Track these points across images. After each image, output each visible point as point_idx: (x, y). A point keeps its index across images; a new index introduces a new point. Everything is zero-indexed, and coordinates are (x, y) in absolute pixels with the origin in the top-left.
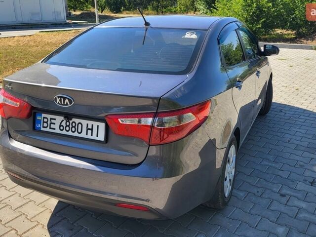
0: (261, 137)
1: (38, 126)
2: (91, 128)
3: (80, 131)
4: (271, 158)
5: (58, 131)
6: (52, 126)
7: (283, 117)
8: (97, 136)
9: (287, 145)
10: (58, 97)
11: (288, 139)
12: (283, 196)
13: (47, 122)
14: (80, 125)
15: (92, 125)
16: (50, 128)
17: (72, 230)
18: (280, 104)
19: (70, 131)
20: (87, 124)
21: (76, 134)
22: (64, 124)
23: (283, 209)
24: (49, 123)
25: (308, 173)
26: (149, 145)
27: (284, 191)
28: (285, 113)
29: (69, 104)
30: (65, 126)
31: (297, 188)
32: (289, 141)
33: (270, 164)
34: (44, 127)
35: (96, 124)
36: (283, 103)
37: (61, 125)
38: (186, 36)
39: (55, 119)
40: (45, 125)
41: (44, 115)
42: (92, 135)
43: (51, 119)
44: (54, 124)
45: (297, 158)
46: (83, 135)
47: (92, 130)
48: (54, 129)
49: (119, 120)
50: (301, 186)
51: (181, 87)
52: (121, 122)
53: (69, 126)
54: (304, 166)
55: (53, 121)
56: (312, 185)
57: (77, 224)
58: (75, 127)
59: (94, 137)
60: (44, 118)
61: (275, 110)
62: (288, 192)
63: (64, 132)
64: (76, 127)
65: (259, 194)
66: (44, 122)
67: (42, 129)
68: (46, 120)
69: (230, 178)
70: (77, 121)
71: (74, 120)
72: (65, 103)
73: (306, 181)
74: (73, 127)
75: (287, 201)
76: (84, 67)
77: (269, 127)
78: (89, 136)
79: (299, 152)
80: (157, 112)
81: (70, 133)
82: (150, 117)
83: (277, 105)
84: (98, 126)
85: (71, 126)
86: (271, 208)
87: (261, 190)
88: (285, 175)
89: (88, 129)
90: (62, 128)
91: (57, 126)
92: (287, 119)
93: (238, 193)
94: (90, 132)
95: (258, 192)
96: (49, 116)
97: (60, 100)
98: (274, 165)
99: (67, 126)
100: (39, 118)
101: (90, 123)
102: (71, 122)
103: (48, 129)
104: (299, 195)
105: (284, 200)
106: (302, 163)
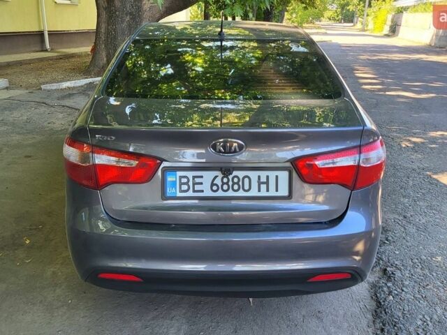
1: (170, 192)
3: (247, 187)
5: (208, 193)
6: (197, 187)
8: (277, 191)
10: (221, 142)
13: (187, 183)
14: (246, 180)
15: (268, 177)
16: (194, 191)
19: (231, 190)
20: (259, 176)
21: (241, 193)
22: (218, 182)
24: (191, 184)
26: (352, 191)
29: (238, 150)
30: (220, 185)
34: (181, 191)
35: (272, 174)
37: (213, 184)
39: (202, 177)
40: (184, 187)
41: (180, 173)
42: (268, 191)
43: (194, 177)
44: (201, 183)
46: (253, 193)
47: (267, 183)
48: (202, 191)
53: (227, 183)
55: (197, 180)
58: (238, 183)
59: (272, 193)
60: (181, 177)
63: (220, 193)
64: (241, 183)
66: (181, 184)
67: (179, 194)
68: (184, 180)
70: (241, 174)
71: (235, 173)
72: (232, 150)
74: (234, 183)
78: (264, 193)
80: (360, 147)
81: (230, 193)
84: (277, 177)
85: (230, 183)
89: (260, 183)
90: (215, 188)
91: (206, 187)
94: (263, 187)
96: (190, 174)
97: (224, 146)
99: (223, 184)
100: (171, 179)
101: (263, 174)
102: (230, 177)
103: (190, 194)
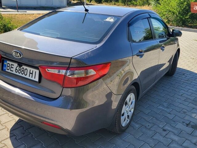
0: (164, 90)
1: (4, 68)
2: (32, 73)
3: (26, 74)
4: (165, 104)
5: (14, 72)
6: (12, 69)
7: (184, 79)
8: (35, 78)
9: (179, 97)
10: (14, 52)
11: (182, 94)
12: (165, 130)
13: (9, 67)
14: (26, 70)
15: (33, 71)
16: (11, 70)
17: (23, 134)
18: (185, 70)
19: (21, 73)
20: (30, 70)
21: (23, 76)
22: (18, 68)
23: (161, 139)
24: (10, 67)
25: (187, 118)
26: (63, 87)
27: (166, 128)
28: (186, 76)
30: (18, 70)
31: (176, 127)
32: (182, 95)
33: (164, 109)
34: (7, 69)
35: (35, 70)
36: (187, 69)
37: (16, 69)
38: (107, 20)
39: (13, 65)
40: (8, 68)
41: (8, 62)
42: (32, 77)
43: (12, 65)
44: (13, 68)
45: (183, 107)
46: (27, 77)
47: (32, 74)
48: (13, 71)
49: (46, 69)
50: (180, 126)
51: (89, 52)
52: (47, 71)
53: (20, 70)
54: (186, 112)
55: (12, 66)
56: (187, 126)
57: (28, 131)
58: (23, 71)
59: (33, 79)
60: (8, 64)
61: (180, 73)
62: (169, 129)
63: (17, 74)
64: (24, 71)
65: (149, 127)
66: (8, 66)
67: (7, 70)
68: (9, 65)
69: (128, 114)
70: (25, 67)
71: (23, 67)
72: (18, 56)
73: (183, 122)
74: (22, 71)
75: (166, 135)
76: (39, 34)
77: (171, 84)
78: (30, 78)
79: (187, 103)
80: (69, 66)
81: (20, 75)
82: (64, 69)
83: (182, 70)
84: (36, 72)
85: (21, 70)
86: (153, 138)
87: (151, 125)
88: (171, 117)
89: (30, 73)
90: (16, 71)
91: (14, 69)
92: (186, 80)
93: (135, 125)
95: (149, 126)
96: (11, 63)
97: (15, 54)
98: (166, 109)
99: (19, 70)
100: (5, 63)
101: (32, 69)
102: (22, 67)
103: (9, 71)
104: (176, 132)
105: (164, 133)
106: (185, 111)
